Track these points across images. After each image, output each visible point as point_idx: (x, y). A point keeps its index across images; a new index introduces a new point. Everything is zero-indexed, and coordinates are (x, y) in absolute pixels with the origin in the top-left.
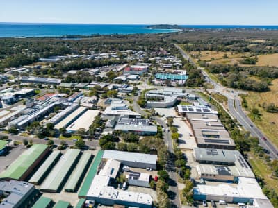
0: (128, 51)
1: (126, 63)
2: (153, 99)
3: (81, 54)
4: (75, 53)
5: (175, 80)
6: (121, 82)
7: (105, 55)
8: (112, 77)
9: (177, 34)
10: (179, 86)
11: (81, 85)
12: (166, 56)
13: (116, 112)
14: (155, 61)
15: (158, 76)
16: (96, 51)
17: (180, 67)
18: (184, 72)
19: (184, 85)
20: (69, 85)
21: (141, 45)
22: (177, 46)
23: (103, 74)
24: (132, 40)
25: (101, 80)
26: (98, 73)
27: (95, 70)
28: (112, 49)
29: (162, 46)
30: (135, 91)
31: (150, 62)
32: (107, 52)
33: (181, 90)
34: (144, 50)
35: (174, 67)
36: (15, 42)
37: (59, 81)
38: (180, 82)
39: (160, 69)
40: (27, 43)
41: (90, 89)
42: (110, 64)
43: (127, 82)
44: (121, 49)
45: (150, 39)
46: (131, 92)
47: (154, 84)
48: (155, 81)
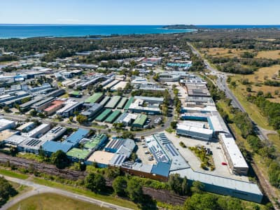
0: (145, 48)
1: (143, 56)
2: (164, 76)
3: (107, 50)
4: (102, 49)
5: (182, 67)
6: (141, 67)
7: (127, 51)
8: (134, 65)
9: (191, 33)
10: (184, 70)
11: (112, 69)
12: (177, 51)
13: (139, 82)
14: (168, 55)
15: (170, 64)
16: (118, 47)
17: (188, 59)
18: (190, 62)
19: (189, 70)
20: (104, 69)
21: (156, 43)
22: (188, 44)
23: (126, 63)
24: (148, 39)
25: (126, 66)
26: (123, 62)
27: (121, 61)
28: (132, 46)
29: (175, 44)
30: (151, 73)
31: (163, 56)
32: (127, 48)
33: (185, 72)
34: (159, 47)
35: (183, 59)
36: (48, 41)
37: (97, 66)
38: (185, 68)
39: (171, 60)
40: (60, 42)
41: (119, 71)
42: (131, 57)
43: (146, 68)
44: (140, 47)
45: (165, 38)
46: (148, 73)
47: (166, 69)
48: (167, 68)
